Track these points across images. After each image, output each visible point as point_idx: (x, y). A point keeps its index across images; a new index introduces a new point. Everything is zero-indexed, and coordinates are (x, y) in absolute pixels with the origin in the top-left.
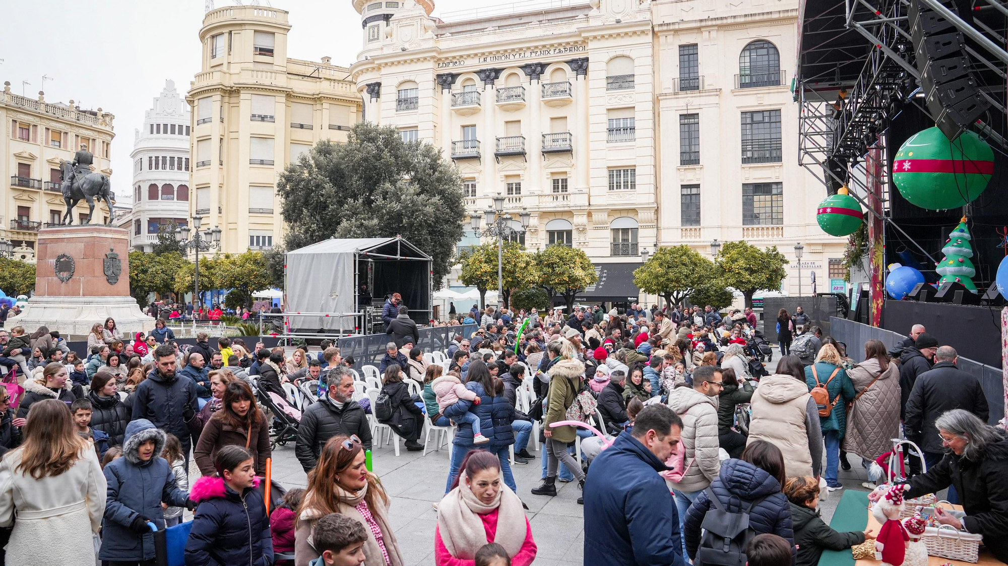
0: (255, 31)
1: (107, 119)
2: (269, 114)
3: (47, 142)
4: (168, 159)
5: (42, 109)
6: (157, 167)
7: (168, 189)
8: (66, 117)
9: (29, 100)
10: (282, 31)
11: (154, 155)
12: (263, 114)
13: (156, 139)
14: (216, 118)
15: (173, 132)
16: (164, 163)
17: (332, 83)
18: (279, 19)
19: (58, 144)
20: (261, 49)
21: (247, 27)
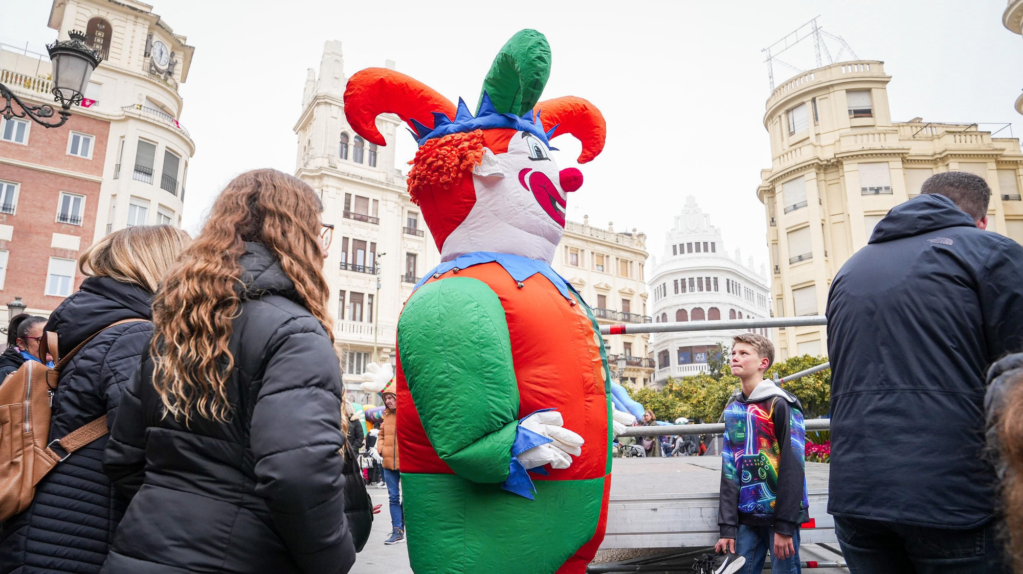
0: (848, 91)
1: (642, 239)
2: (883, 184)
3: (593, 267)
4: (696, 280)
5: (587, 233)
6: (684, 290)
7: (698, 313)
8: (608, 239)
9: (577, 225)
10: (880, 86)
11: (679, 278)
12: (876, 186)
13: (680, 260)
14: (813, 200)
15: (698, 250)
16: (692, 284)
17: (957, 136)
18: (875, 71)
19: (600, 268)
20: (856, 112)
21: (836, 88)
